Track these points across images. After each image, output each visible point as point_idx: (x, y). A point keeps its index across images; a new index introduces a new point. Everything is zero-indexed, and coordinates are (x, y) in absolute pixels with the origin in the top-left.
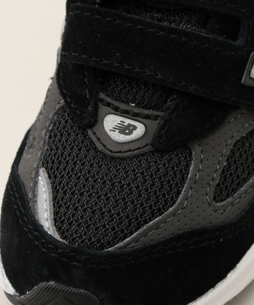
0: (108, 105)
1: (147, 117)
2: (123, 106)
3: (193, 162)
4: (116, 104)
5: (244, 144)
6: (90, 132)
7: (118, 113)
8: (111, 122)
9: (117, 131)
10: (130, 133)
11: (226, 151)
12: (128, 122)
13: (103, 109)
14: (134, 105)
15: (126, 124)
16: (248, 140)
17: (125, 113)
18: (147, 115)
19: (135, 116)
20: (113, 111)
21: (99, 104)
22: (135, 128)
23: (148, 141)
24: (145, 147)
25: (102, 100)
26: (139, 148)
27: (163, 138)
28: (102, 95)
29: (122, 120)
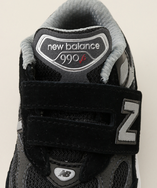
0: (55, 163)
1: (75, 166)
2: (62, 163)
3: (99, 185)
4: (59, 162)
5: (118, 172)
6: (48, 178)
7: (60, 166)
8: (58, 172)
9: (62, 176)
10: (68, 176)
11: (112, 177)
12: (66, 170)
13: (52, 165)
14: (67, 161)
15: (65, 172)
16: (119, 169)
17: (63, 166)
18: (74, 165)
19: (68, 167)
20: (58, 166)
21: (50, 163)
22: (70, 173)
23: (78, 178)
24: (77, 181)
25: (51, 161)
26: (74, 183)
27: (84, 176)
28: (51, 159)
29: (63, 170)
